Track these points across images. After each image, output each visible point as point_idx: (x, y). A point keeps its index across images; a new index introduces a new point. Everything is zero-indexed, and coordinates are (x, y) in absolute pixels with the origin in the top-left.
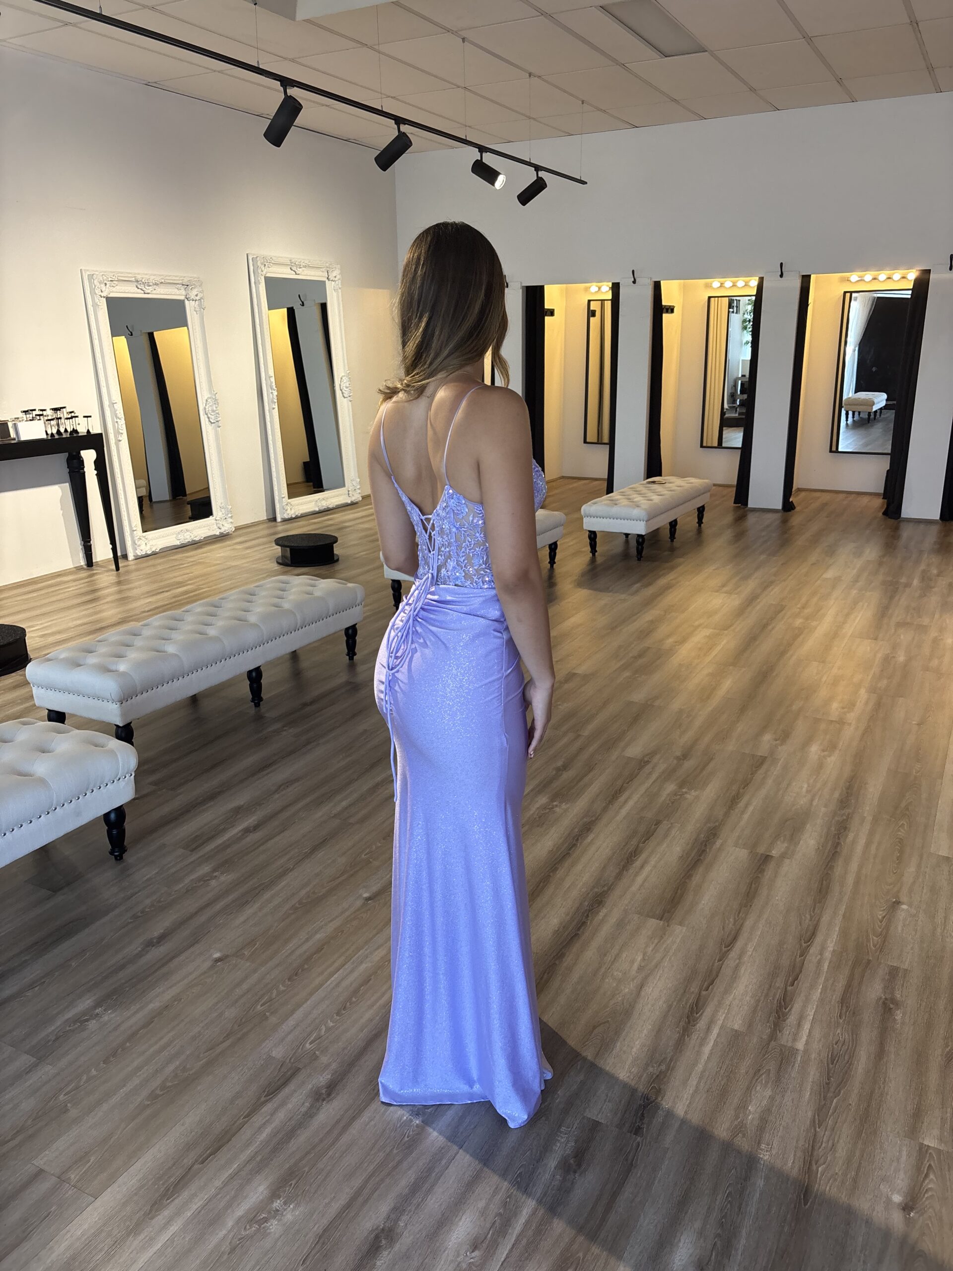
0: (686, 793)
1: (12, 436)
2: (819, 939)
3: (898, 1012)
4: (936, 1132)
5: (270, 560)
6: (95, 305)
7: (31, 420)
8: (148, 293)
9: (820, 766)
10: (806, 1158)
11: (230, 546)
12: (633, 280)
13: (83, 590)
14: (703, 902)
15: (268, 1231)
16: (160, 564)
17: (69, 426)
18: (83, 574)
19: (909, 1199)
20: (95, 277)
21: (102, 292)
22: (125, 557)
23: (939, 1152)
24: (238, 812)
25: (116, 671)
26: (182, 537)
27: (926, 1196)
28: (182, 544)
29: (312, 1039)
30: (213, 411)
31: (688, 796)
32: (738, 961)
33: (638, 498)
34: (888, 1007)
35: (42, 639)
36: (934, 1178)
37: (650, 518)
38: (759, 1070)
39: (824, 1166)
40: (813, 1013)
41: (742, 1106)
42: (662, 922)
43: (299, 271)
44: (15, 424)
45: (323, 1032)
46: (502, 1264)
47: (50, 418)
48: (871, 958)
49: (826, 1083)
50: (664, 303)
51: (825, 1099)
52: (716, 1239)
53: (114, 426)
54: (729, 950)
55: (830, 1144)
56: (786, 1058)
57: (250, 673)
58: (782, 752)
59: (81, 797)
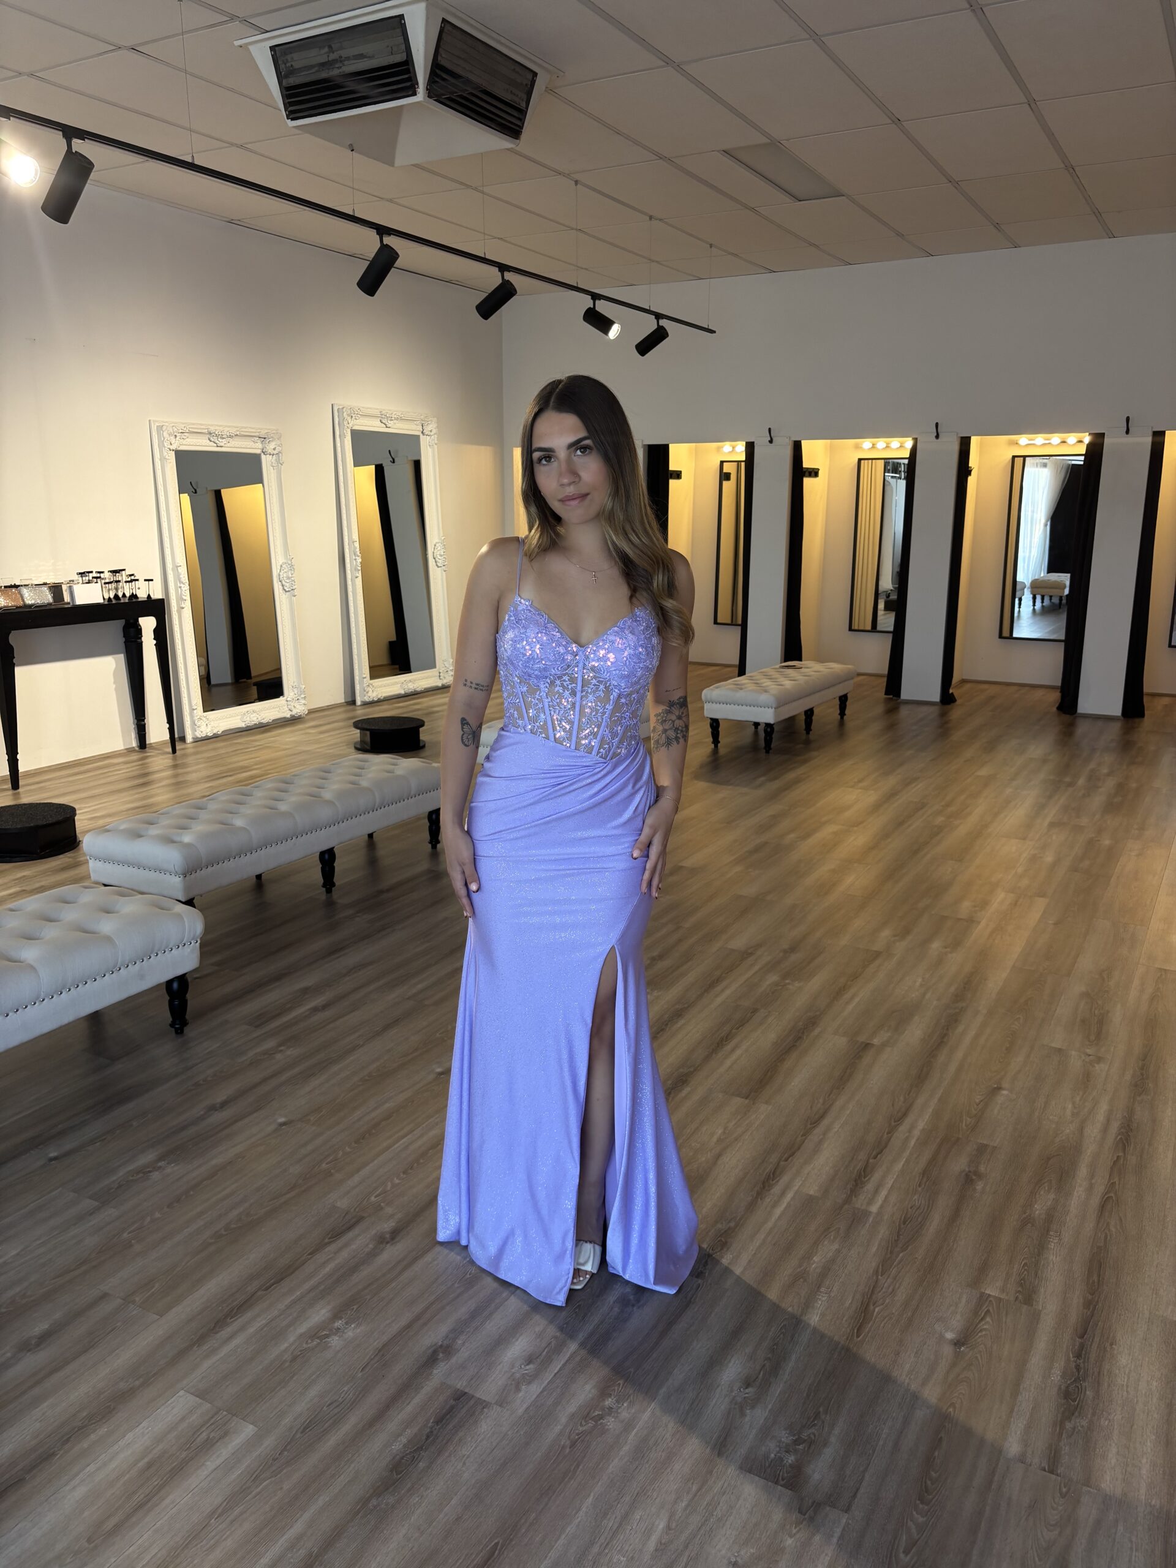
0: (789, 984)
1: (66, 601)
2: (908, 1121)
3: (980, 1183)
4: (999, 1284)
5: (347, 745)
6: (163, 459)
7: (87, 583)
8: (221, 447)
9: (940, 961)
10: (865, 1300)
11: (301, 730)
12: (769, 439)
13: (135, 773)
14: (793, 1084)
15: (330, 1345)
16: (222, 748)
17: (128, 590)
18: (135, 757)
19: (962, 1336)
20: (164, 428)
21: (171, 444)
22: (183, 739)
23: (1000, 1300)
24: (305, 991)
25: (181, 842)
26: (248, 719)
27: (980, 1334)
28: (248, 726)
29: (378, 1192)
30: (288, 578)
31: (790, 987)
32: (822, 1136)
33: (767, 683)
34: (969, 1179)
35: (90, 822)
36: (990, 1321)
37: (781, 703)
38: (829, 1228)
39: (882, 1307)
40: (892, 1182)
41: (808, 1257)
42: (747, 1101)
43: (390, 423)
44: (70, 587)
45: (389, 1188)
46: (555, 1375)
47: (107, 581)
48: (960, 1136)
49: (895, 1240)
50: (805, 465)
51: (891, 1252)
52: (766, 1362)
53: (177, 592)
54: (814, 1128)
55: (890, 1289)
56: (858, 1218)
57: (322, 854)
58: (901, 947)
59: (145, 959)
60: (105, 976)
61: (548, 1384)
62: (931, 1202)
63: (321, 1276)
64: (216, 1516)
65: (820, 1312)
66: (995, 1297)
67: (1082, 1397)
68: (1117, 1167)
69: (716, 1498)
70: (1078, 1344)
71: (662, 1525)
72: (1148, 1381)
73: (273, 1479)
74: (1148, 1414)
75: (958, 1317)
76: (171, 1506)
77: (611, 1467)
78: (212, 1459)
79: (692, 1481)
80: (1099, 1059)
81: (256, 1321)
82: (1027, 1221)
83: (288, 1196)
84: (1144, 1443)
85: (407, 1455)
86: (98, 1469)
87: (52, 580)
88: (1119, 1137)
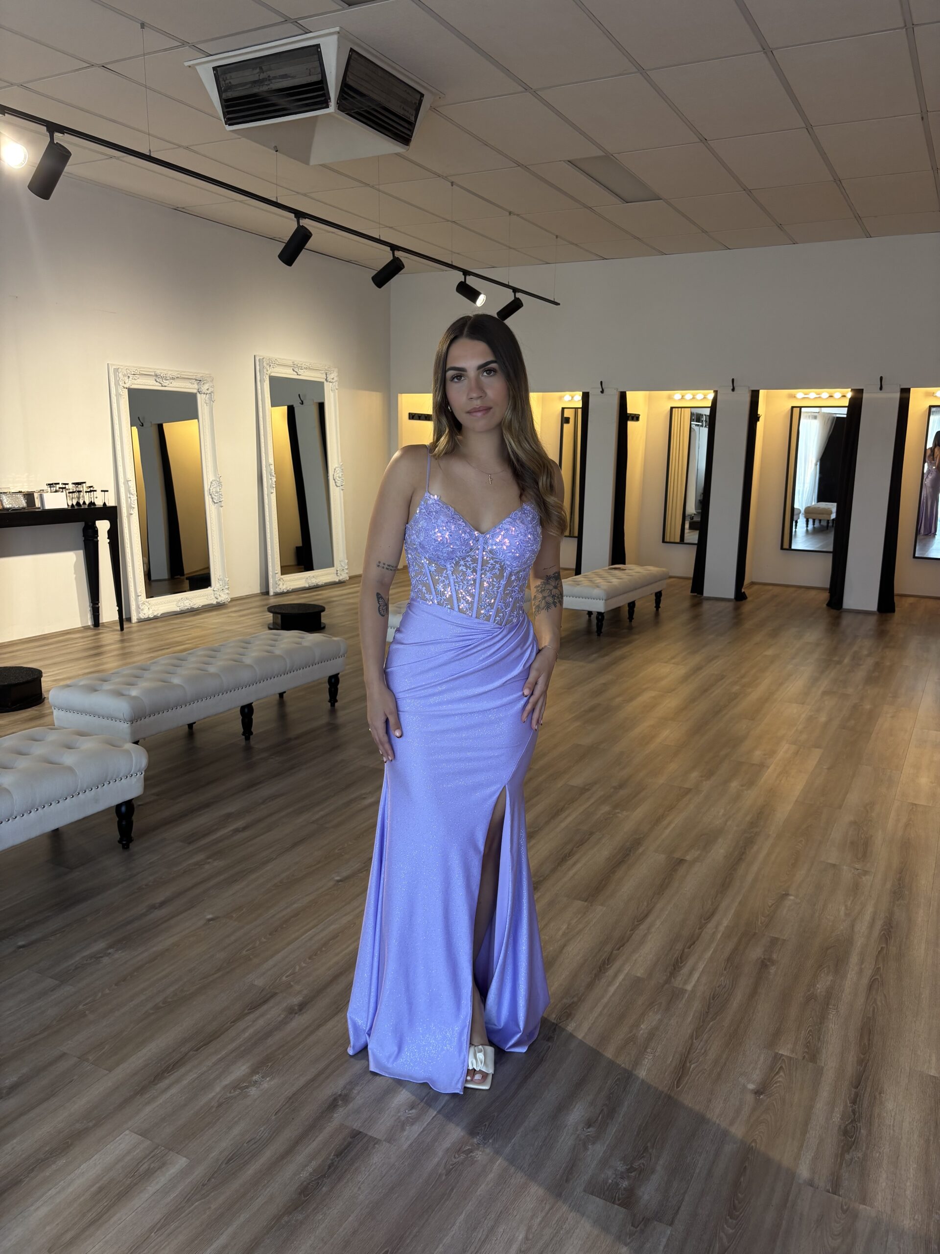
0: (618, 813)
1: (37, 506)
3: (773, 968)
4: (790, 1046)
5: (263, 625)
6: (118, 395)
7: (54, 492)
8: (165, 386)
9: (738, 796)
10: (682, 1059)
11: (225, 613)
12: (601, 390)
13: (91, 646)
14: (622, 891)
15: (249, 1094)
16: (161, 627)
17: (87, 499)
18: (90, 633)
19: (761, 1087)
20: (120, 370)
21: (125, 383)
22: (129, 620)
23: (790, 1058)
24: (229, 817)
25: (129, 695)
26: (182, 604)
27: (775, 1085)
28: (182, 610)
29: (288, 974)
30: (217, 492)
31: (620, 815)
32: (646, 931)
33: (598, 580)
34: (764, 964)
35: (54, 683)
36: (783, 1075)
37: (609, 597)
38: (653, 1003)
39: (696, 1064)
40: (703, 967)
41: (636, 1025)
42: (586, 903)
43: (301, 372)
44: (41, 495)
45: (297, 970)
46: (433, 1118)
47: (71, 491)
48: (757, 931)
49: (706, 1012)
50: (629, 412)
51: (704, 1021)
52: (603, 1107)
53: (127, 501)
54: (640, 924)
55: (703, 1051)
56: (676, 995)
57: (243, 708)
58: (706, 786)
59: (100, 786)
60: (66, 799)
61: (428, 1125)
62: (734, 983)
63: (241, 1040)
64: (155, 1231)
65: (647, 1068)
66: (787, 1057)
67: (858, 1135)
68: (882, 955)
69: (564, 1215)
70: (853, 1093)
71: (521, 1237)
72: (910, 1123)
73: (203, 1200)
74: (910, 1148)
75: (758, 1072)
76: (119, 1222)
77: (479, 1190)
78: (152, 1185)
79: (545, 1202)
80: (866, 873)
81: (188, 1075)
82: (810, 998)
83: (216, 976)
84: (908, 1170)
85: (313, 1181)
86: (59, 1192)
87: (26, 489)
88: (882, 933)
